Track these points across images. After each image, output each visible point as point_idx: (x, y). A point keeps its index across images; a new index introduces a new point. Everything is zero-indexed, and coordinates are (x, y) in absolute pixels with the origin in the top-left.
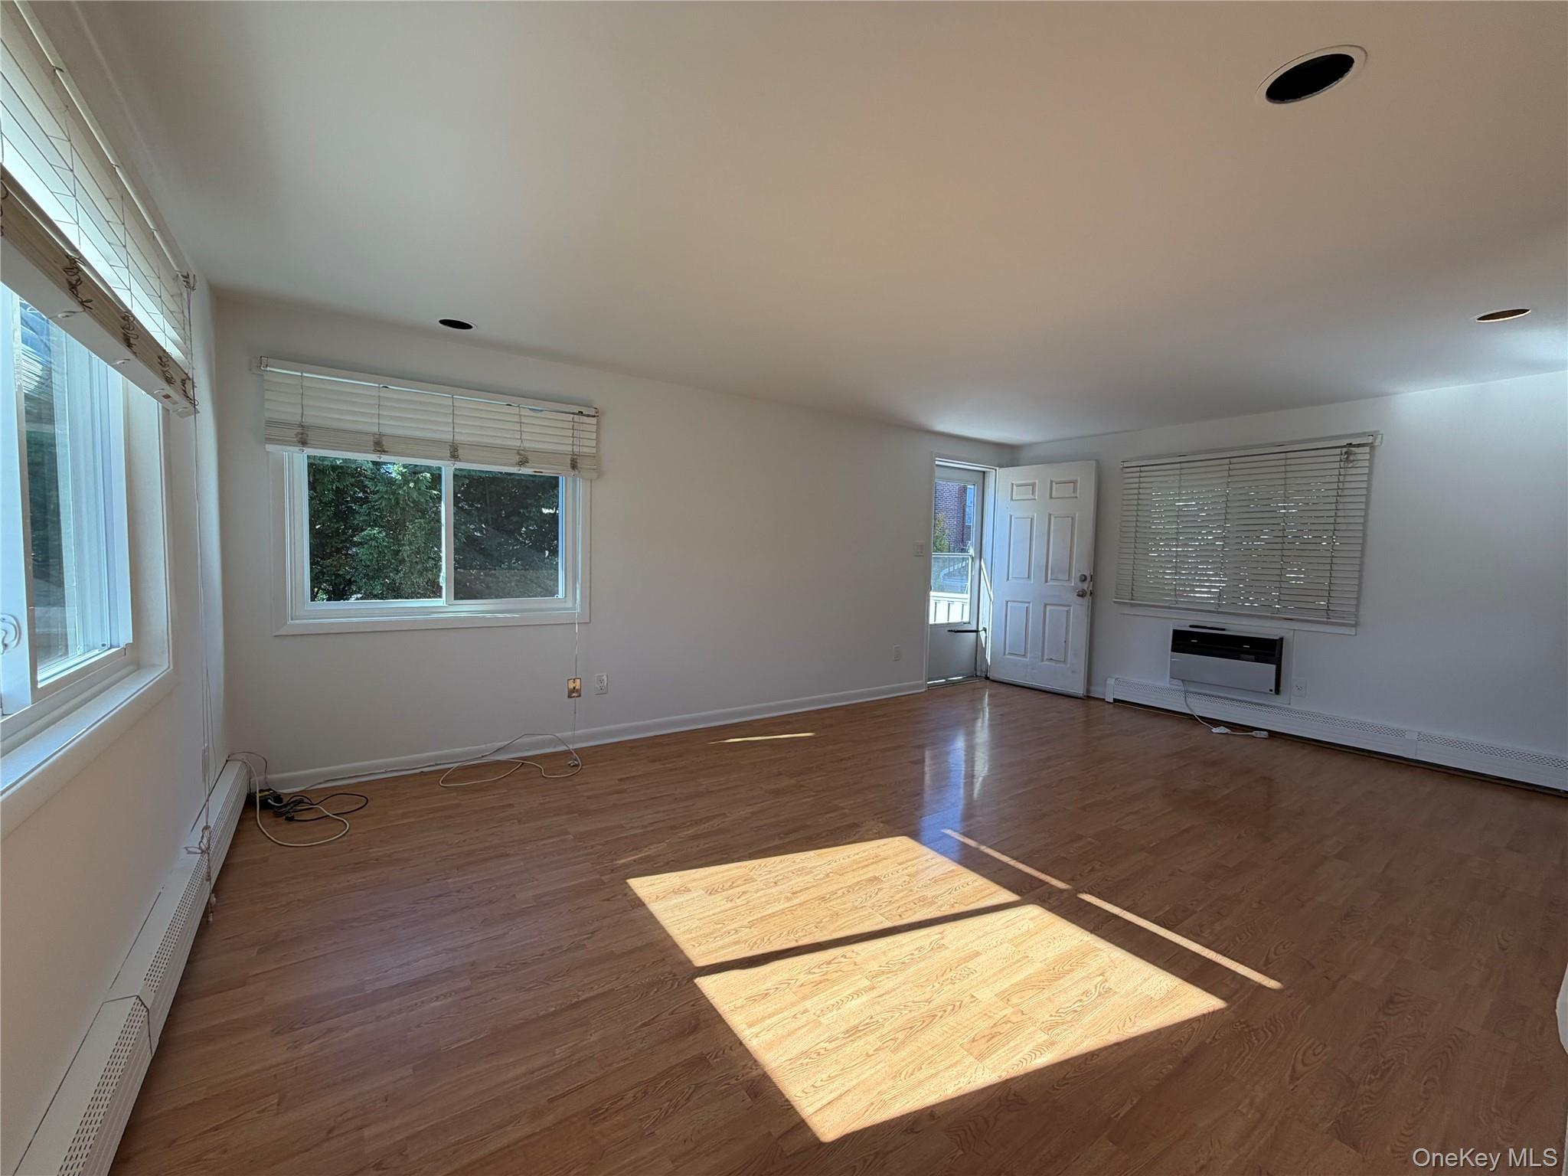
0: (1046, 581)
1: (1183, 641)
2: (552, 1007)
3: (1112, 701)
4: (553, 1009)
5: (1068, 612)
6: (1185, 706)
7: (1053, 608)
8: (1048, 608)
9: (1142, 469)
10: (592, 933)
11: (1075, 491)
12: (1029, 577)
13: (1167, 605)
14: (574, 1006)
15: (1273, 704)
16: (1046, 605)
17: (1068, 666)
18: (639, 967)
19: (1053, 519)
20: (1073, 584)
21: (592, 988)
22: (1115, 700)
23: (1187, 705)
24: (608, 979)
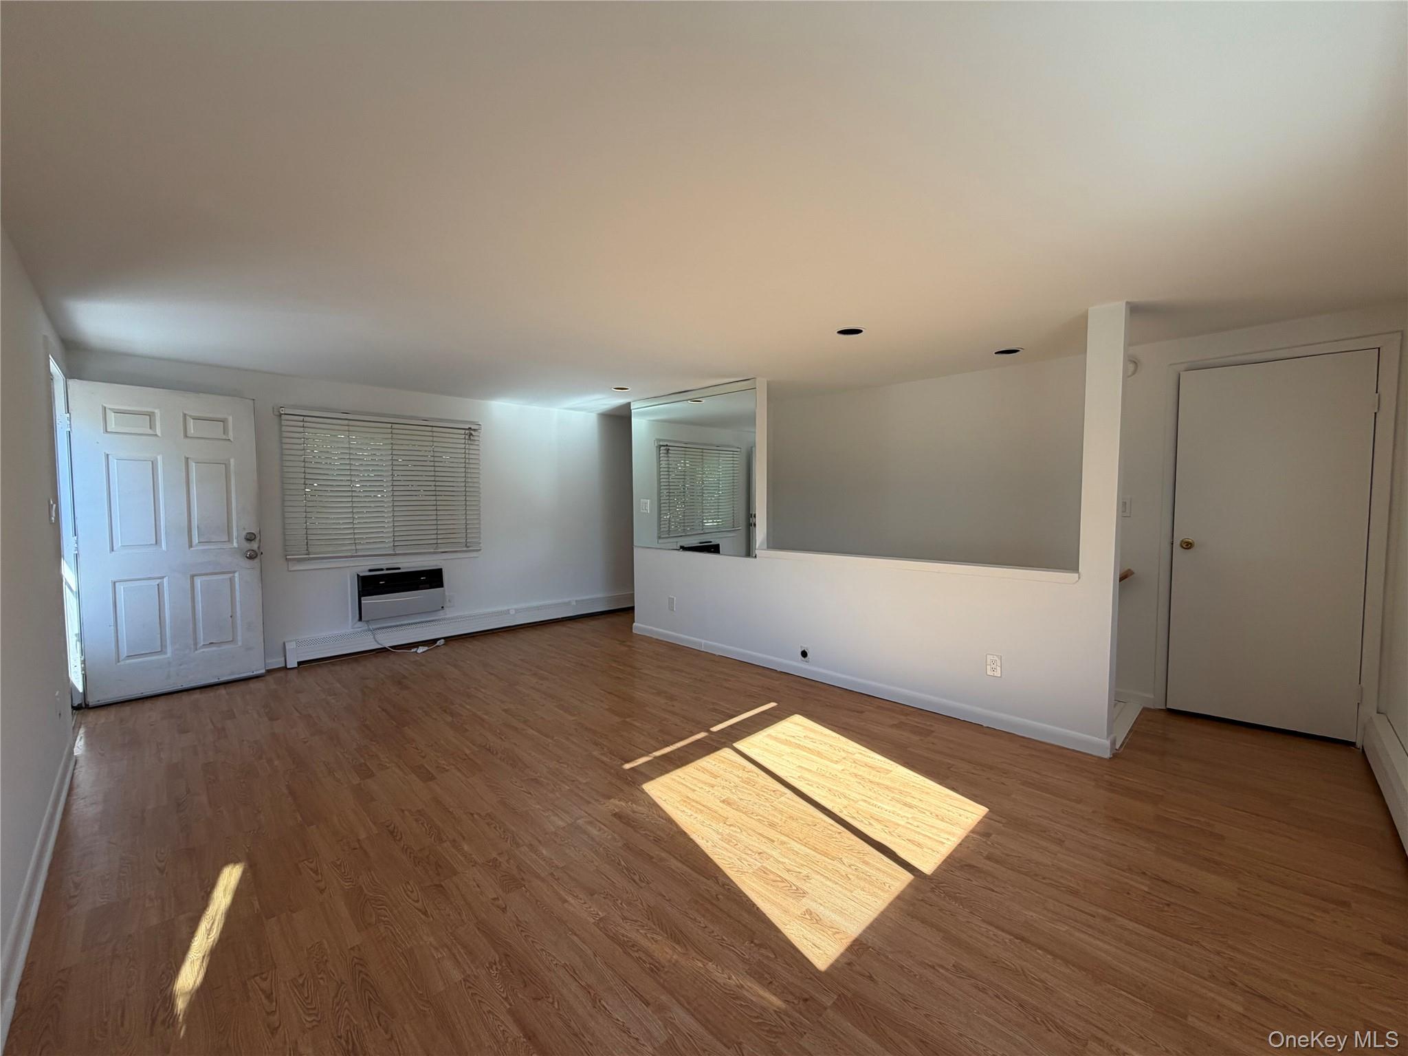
0: (191, 546)
1: (370, 585)
2: (1038, 953)
3: (296, 666)
4: (1038, 951)
5: (232, 580)
6: (375, 643)
7: (205, 578)
8: (198, 581)
9: (306, 419)
10: (933, 967)
11: (225, 431)
12: (157, 542)
13: (350, 554)
14: (1023, 939)
15: (437, 618)
16: (192, 577)
17: (240, 644)
18: (944, 913)
19: (193, 465)
20: (235, 545)
21: (994, 935)
22: (300, 663)
23: (376, 641)
24: (976, 928)
